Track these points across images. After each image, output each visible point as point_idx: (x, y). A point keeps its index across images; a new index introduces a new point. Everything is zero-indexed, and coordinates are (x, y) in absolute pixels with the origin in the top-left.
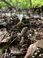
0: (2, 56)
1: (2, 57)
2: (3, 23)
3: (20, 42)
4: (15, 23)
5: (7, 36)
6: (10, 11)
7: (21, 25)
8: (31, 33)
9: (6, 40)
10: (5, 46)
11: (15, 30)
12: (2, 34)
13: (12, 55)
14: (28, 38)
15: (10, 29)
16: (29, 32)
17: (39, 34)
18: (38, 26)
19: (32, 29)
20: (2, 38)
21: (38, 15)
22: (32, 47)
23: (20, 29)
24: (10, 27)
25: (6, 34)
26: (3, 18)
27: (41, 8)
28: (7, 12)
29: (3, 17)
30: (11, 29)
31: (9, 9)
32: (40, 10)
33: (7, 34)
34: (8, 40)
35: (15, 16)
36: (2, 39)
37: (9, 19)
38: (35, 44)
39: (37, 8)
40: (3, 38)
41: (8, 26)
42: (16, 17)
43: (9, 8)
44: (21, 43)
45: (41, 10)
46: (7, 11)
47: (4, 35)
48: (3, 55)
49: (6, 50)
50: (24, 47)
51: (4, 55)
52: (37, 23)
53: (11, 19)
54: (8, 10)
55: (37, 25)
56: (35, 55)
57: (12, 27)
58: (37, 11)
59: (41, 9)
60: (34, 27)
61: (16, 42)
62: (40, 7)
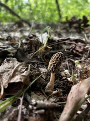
0: (13, 112)
1: (11, 114)
2: (7, 47)
3: (46, 85)
4: (33, 48)
5: (21, 70)
6: (19, 29)
7: (45, 52)
8: (67, 69)
9: (21, 79)
10: (16, 92)
11: (35, 63)
12: (10, 68)
13: (35, 108)
14: (62, 77)
15: (23, 60)
16: (64, 66)
17: (85, 68)
18: (80, 55)
19: (68, 61)
20: (9, 75)
21: (77, 34)
22: (78, 90)
23: (43, 60)
24: (24, 56)
25: (18, 67)
26: (7, 40)
27: (82, 21)
28: (12, 31)
29: (6, 38)
30: (26, 60)
31: (17, 25)
32: (80, 25)
33: (21, 67)
34: (23, 77)
35: (31, 36)
36: (10, 77)
37: (20, 42)
38: (84, 82)
39: (74, 21)
40: (11, 74)
41: (19, 54)
42: (34, 37)
43: (16, 23)
44: (49, 87)
45: (82, 25)
46: (12, 29)
47: (13, 68)
48: (14, 110)
49: (21, 99)
50: (57, 95)
51: (16, 109)
52: (78, 48)
53: (24, 41)
54: (15, 27)
55: (77, 53)
56: (83, 108)
57: (27, 57)
58: (76, 28)
59: (82, 23)
60: (72, 55)
61: (38, 86)
62: (80, 20)
